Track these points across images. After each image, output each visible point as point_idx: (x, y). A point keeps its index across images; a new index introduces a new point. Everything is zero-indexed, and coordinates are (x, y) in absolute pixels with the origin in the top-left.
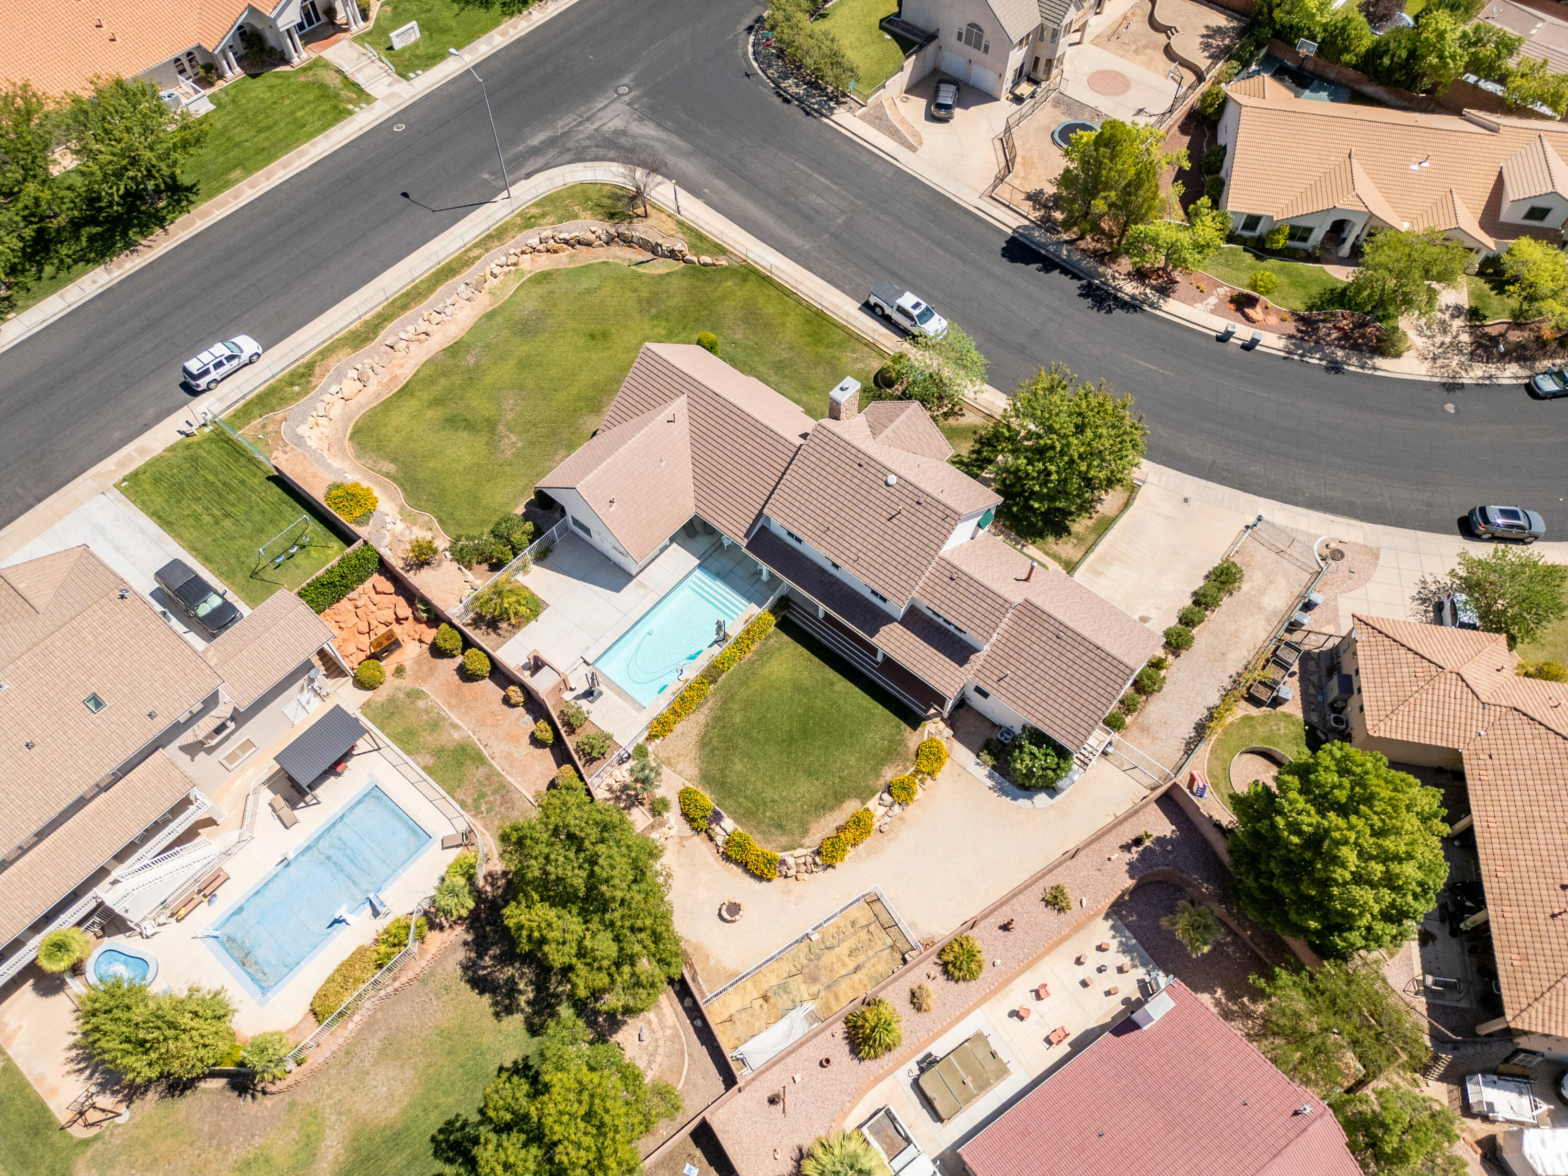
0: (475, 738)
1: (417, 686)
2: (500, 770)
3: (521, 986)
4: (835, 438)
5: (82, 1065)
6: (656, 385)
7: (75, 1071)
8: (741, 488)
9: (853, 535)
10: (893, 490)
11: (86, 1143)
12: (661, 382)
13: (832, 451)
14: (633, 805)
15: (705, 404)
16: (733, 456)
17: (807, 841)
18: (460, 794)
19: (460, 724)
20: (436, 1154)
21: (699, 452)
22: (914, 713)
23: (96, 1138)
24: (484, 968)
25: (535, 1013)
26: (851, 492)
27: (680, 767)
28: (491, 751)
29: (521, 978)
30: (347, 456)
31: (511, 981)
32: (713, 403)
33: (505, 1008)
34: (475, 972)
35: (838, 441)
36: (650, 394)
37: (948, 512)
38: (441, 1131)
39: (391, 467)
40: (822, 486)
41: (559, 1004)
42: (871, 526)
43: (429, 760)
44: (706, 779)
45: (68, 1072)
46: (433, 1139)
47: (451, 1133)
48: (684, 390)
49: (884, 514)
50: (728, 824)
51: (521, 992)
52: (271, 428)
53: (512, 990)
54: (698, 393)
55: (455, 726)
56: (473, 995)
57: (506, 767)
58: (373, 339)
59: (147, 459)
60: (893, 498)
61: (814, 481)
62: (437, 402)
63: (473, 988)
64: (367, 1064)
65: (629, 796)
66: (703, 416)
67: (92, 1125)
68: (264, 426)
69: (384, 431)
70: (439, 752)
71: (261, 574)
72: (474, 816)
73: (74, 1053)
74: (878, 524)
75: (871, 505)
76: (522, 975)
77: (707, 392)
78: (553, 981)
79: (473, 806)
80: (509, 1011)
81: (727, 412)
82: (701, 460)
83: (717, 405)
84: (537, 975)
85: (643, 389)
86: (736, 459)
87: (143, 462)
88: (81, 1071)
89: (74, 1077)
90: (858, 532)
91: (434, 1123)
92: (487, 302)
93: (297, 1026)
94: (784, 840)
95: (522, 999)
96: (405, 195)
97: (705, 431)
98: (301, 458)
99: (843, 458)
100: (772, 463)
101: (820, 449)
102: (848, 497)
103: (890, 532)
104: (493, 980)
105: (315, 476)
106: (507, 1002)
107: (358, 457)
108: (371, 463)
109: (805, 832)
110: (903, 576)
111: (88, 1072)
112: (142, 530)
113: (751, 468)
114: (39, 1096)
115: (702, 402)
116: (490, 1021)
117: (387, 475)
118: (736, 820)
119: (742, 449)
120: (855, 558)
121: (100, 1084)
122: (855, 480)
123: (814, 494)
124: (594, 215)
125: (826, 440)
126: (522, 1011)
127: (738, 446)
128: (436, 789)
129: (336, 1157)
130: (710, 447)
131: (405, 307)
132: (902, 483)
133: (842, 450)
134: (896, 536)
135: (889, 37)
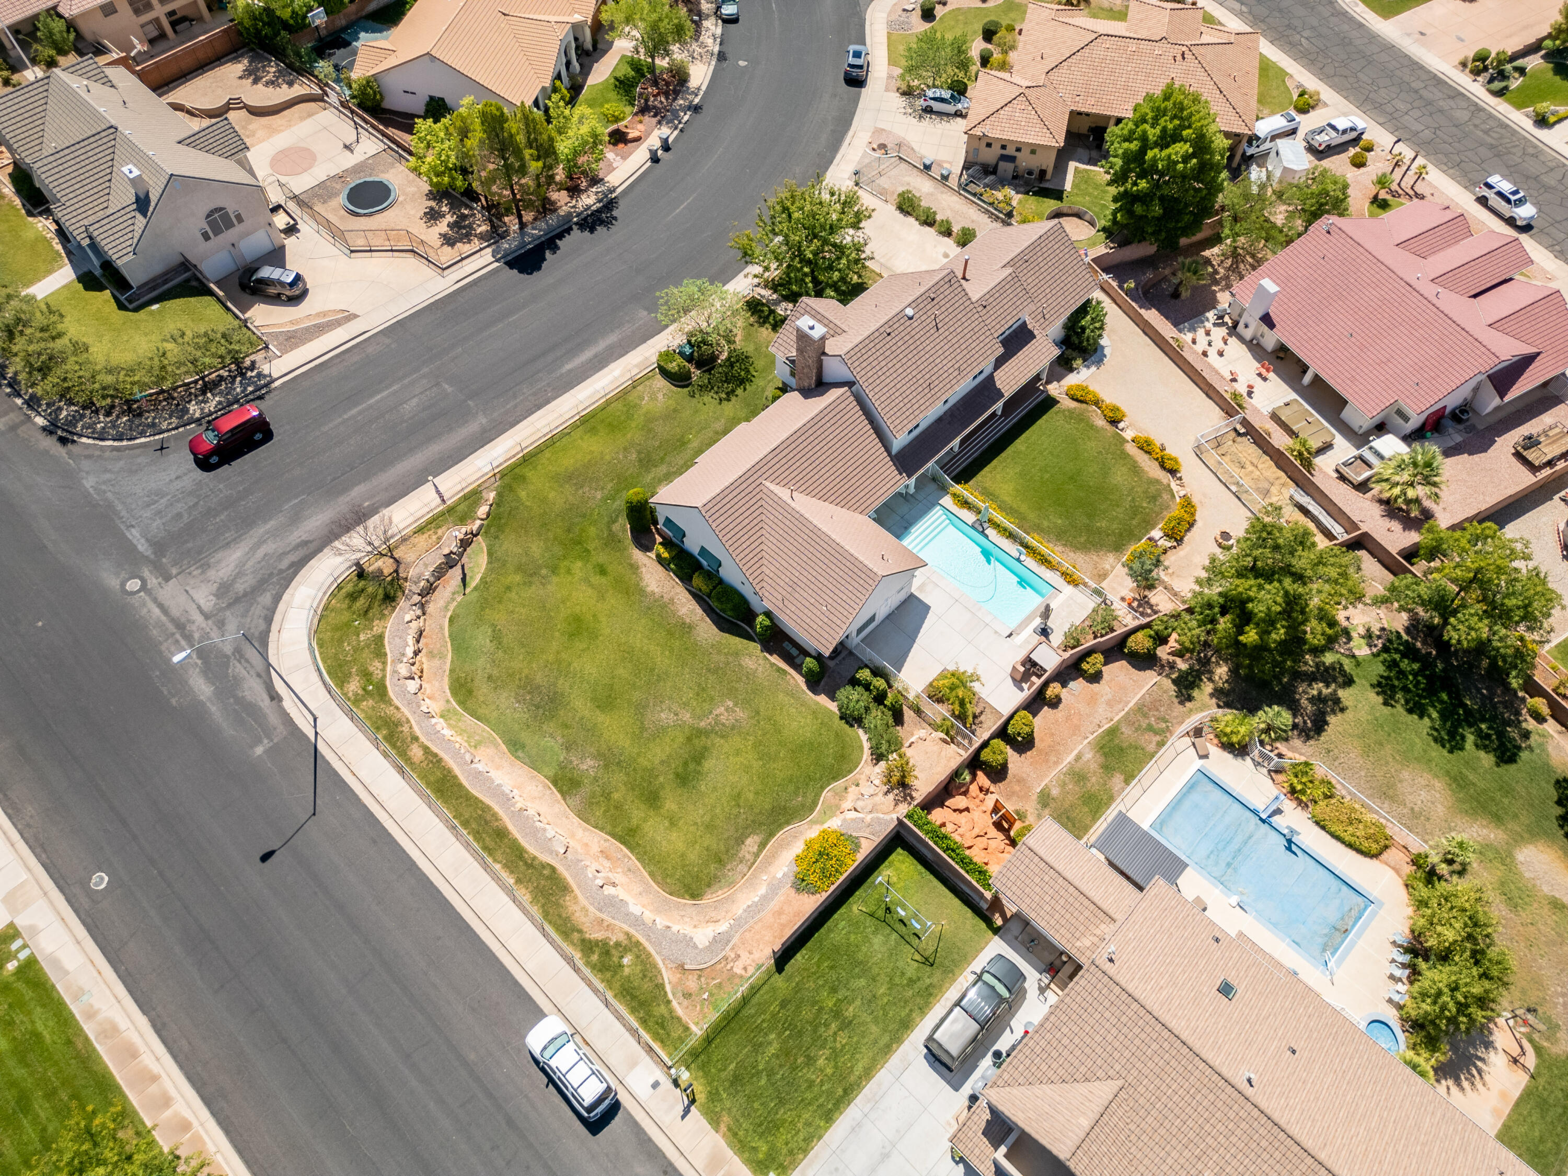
0: (1091, 737)
1: (1035, 797)
2: (1123, 713)
3: (1315, 692)
4: (861, 346)
5: (1474, 1072)
6: (741, 511)
7: (1482, 1078)
8: (861, 461)
9: (940, 366)
10: (917, 316)
11: (1538, 1050)
12: (740, 504)
13: (870, 353)
14: (1148, 603)
15: (778, 466)
16: (832, 457)
17: (1165, 481)
18: (1151, 747)
19: (1075, 752)
20: (1462, 749)
21: (816, 491)
22: (1043, 401)
23: (1531, 1041)
24: (1305, 722)
25: (1334, 681)
26: (907, 352)
27: (1108, 567)
28: (1104, 721)
29: (1307, 693)
30: (726, 899)
31: (1312, 700)
32: (780, 456)
33: (1337, 705)
34: (1310, 730)
35: (863, 344)
36: (747, 521)
37: (947, 279)
38: (1444, 746)
39: (751, 843)
40: (895, 375)
41: (1324, 663)
42: (937, 347)
43: (1118, 779)
44: (1118, 548)
45: (1484, 1085)
46: (1451, 752)
47: (1443, 739)
48: (758, 482)
49: (932, 331)
50: (1156, 534)
51: (1320, 693)
52: (692, 984)
53: (1319, 699)
54: (766, 468)
55: (1078, 758)
56: (1329, 729)
57: (1120, 706)
58: (553, 869)
59: (729, 1153)
60: (923, 318)
61: (888, 381)
62: (652, 799)
63: (1324, 730)
64: (1405, 811)
65: (1140, 606)
66: (787, 472)
67: (1521, 1047)
68: (687, 995)
69: (693, 856)
70: (1107, 768)
71: (927, 954)
72: (1171, 734)
73: (1465, 1084)
74: (938, 340)
75: (922, 339)
76: (1304, 692)
77: (769, 458)
78: (1304, 668)
79: (1162, 735)
80: (1337, 701)
81: (793, 446)
82: (825, 491)
83: (784, 454)
84: (1303, 681)
85: (740, 527)
86: (835, 454)
87: (736, 1159)
88: (1480, 1072)
89: (1487, 1077)
90: (938, 360)
91: (1438, 753)
92: (491, 751)
93: (1393, 868)
94: (1166, 496)
95: (1326, 691)
96: (265, 857)
97: (801, 476)
98: (748, 935)
99: (878, 347)
100: (851, 421)
101: (865, 364)
102: (910, 356)
103: (947, 333)
104: (1314, 715)
105: (780, 913)
106: (1330, 703)
107: (732, 884)
108: (742, 868)
109: (1158, 481)
110: (981, 339)
111: (1479, 1064)
112: (855, 1128)
113: (848, 444)
114: (1512, 1110)
115: (775, 468)
116: (1349, 714)
117: (763, 845)
118: (1153, 528)
119: (830, 445)
120: (957, 372)
121: (1486, 1048)
122: (899, 344)
123: (898, 386)
124: (383, 617)
125: (859, 355)
126: (1335, 691)
127: (826, 448)
128: (1150, 770)
129: (1484, 827)
130: (817, 477)
131: (501, 834)
132: (914, 305)
133: (872, 344)
134: (951, 330)
135: (155, 307)
